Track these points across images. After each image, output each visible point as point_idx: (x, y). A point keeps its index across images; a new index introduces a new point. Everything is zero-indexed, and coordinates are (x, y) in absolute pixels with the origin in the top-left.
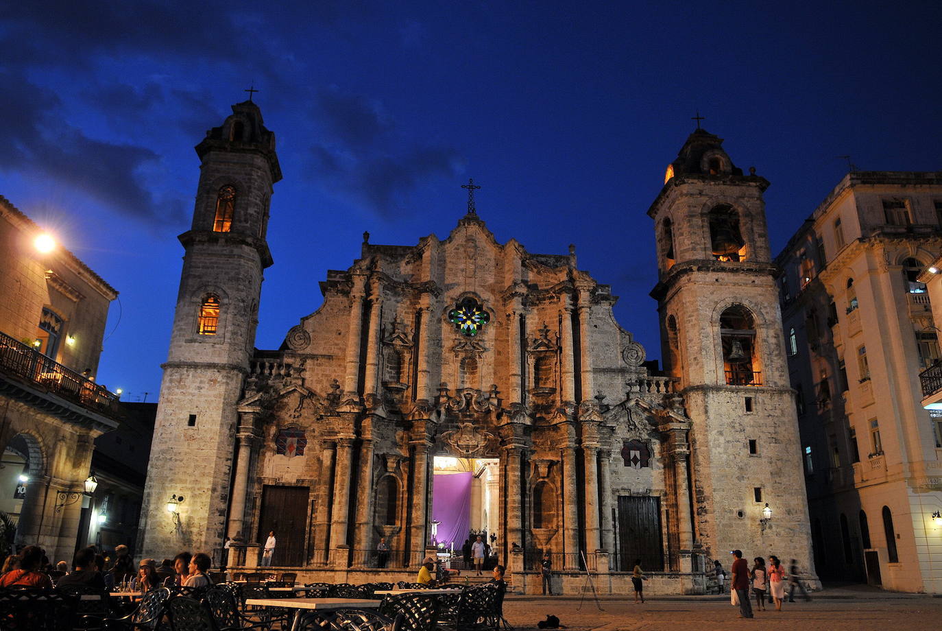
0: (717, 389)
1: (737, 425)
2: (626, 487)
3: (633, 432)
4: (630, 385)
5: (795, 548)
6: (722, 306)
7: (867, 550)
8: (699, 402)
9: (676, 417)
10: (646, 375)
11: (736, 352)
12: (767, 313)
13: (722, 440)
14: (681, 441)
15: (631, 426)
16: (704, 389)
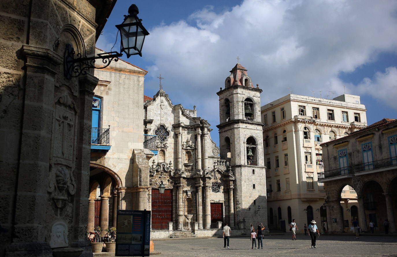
0: (245, 166)
1: (250, 179)
2: (213, 199)
3: (215, 180)
4: (215, 163)
5: (264, 220)
6: (248, 136)
7: (281, 220)
8: (239, 171)
9: (231, 175)
10: (220, 159)
11: (250, 153)
12: (260, 140)
13: (245, 184)
14: (232, 184)
15: (216, 178)
16: (240, 166)
